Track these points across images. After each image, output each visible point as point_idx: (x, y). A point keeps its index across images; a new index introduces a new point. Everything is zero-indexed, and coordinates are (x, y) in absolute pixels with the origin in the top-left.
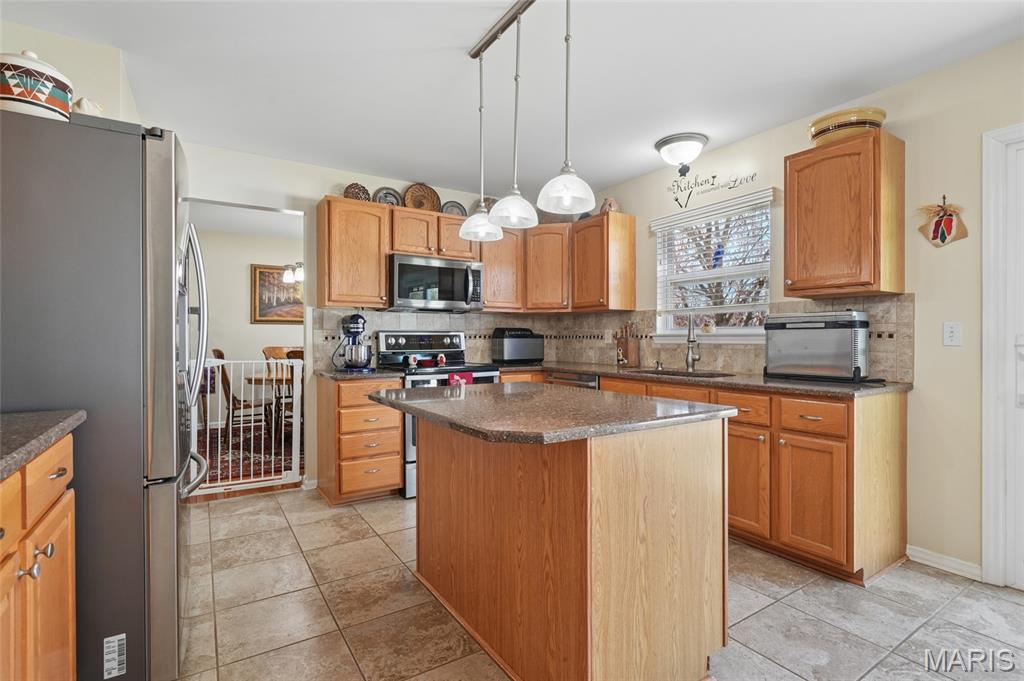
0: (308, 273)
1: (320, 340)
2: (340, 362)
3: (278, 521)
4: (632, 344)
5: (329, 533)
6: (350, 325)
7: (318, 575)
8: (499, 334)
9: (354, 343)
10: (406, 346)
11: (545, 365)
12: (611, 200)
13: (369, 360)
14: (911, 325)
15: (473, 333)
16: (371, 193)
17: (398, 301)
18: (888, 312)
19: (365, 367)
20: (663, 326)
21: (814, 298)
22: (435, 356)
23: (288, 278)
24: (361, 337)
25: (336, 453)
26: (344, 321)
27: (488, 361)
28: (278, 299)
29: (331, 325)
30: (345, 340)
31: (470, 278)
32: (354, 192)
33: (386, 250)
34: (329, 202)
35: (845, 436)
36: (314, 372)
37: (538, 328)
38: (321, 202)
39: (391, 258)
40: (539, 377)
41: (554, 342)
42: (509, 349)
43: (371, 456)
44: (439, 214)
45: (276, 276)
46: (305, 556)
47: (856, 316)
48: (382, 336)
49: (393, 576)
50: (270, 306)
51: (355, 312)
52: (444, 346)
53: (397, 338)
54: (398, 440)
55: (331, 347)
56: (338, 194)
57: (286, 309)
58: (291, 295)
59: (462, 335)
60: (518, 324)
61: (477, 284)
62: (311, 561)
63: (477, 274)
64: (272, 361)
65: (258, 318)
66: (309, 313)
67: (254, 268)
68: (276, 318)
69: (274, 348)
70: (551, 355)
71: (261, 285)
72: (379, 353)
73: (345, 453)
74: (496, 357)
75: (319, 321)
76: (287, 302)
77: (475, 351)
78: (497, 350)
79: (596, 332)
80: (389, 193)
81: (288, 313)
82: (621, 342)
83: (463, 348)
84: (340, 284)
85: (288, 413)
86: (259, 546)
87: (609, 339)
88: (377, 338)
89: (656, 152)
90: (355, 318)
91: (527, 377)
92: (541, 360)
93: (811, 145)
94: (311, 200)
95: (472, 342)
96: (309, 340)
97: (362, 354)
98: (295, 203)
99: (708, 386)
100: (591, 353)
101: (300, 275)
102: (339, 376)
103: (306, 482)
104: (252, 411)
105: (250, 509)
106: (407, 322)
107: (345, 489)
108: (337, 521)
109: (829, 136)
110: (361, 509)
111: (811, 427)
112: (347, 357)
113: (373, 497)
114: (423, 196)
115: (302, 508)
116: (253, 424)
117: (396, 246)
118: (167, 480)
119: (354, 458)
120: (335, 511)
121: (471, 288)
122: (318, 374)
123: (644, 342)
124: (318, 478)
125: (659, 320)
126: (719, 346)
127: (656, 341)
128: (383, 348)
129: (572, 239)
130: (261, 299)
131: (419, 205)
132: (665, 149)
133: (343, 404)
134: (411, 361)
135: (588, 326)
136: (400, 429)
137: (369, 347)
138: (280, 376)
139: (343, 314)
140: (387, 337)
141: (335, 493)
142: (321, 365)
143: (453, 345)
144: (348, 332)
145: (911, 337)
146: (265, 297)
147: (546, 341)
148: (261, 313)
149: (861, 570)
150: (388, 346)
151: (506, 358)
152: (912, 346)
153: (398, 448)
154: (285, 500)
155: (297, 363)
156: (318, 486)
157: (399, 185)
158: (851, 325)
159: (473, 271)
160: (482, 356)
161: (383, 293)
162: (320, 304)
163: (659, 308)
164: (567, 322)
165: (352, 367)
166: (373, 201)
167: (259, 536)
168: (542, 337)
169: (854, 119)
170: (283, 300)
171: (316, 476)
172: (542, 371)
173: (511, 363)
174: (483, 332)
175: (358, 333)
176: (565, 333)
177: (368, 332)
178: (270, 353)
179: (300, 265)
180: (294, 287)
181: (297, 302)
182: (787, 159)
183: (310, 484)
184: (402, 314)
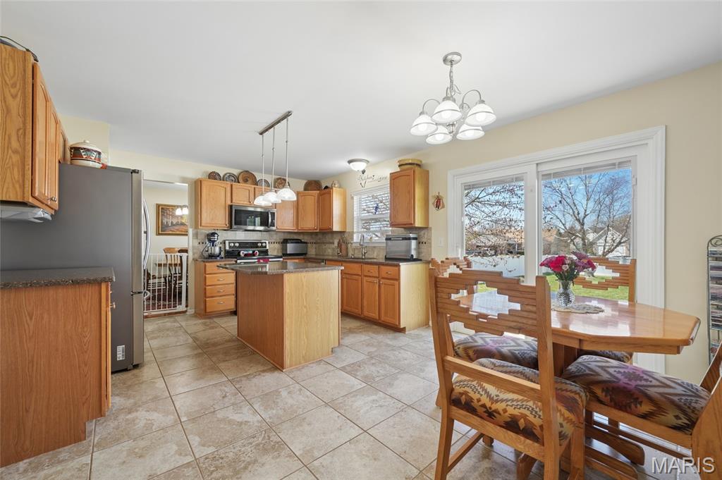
0: (190, 211)
1: (196, 244)
2: (206, 254)
3: (177, 324)
4: (343, 246)
5: (201, 327)
6: (211, 237)
7: (195, 339)
8: (285, 242)
9: (213, 245)
10: (239, 247)
11: (308, 256)
12: (336, 182)
13: (220, 253)
14: (430, 239)
15: (273, 241)
16: (222, 176)
17: (234, 227)
18: (424, 234)
19: (218, 256)
20: (356, 238)
21: (405, 228)
22: (254, 252)
23: (178, 212)
24: (217, 242)
25: (203, 295)
26: (208, 235)
27: (280, 254)
28: (172, 223)
29: (201, 237)
30: (208, 244)
31: (270, 216)
32: (213, 176)
33: (229, 203)
34: (201, 181)
35: (398, 279)
36: (193, 259)
37: (304, 239)
38: (198, 180)
39: (231, 207)
40: (303, 261)
41: (314, 245)
42: (290, 248)
43: (221, 296)
44: (256, 186)
45: (171, 210)
46: (190, 335)
47: (412, 236)
48: (227, 242)
49: (227, 338)
50: (167, 226)
51: (213, 231)
52: (257, 247)
53: (234, 243)
54: (234, 289)
55: (201, 247)
56: (205, 176)
57: (177, 228)
58: (179, 221)
59: (267, 242)
60: (296, 237)
61: (273, 219)
62: (193, 335)
63: (273, 214)
64: (169, 255)
65: (160, 232)
66: (191, 231)
67: (158, 206)
68: (171, 232)
69: (170, 249)
70: (312, 251)
71: (162, 215)
72: (225, 250)
73: (208, 294)
74: (284, 252)
75: (196, 235)
76: (177, 224)
77: (273, 249)
78: (284, 249)
79: (331, 241)
80: (231, 175)
81: (178, 230)
82: (339, 245)
83: (268, 248)
84: (206, 218)
85: (180, 282)
86: (168, 332)
87: (336, 244)
88: (225, 243)
89: (348, 164)
90: (213, 234)
91: (297, 261)
92: (305, 254)
93: (398, 169)
94: (193, 179)
95: (272, 245)
96: (191, 244)
97: (217, 250)
98: (184, 180)
99: (360, 263)
100: (329, 251)
101: (186, 212)
102: (205, 260)
103: (189, 311)
104: (157, 281)
105: (162, 321)
106: (240, 236)
107: (208, 310)
108: (204, 324)
109: (403, 167)
110: (215, 320)
111: (389, 277)
112: (210, 252)
113: (222, 314)
114: (247, 177)
115: (187, 320)
116: (157, 288)
117: (234, 201)
118: (139, 293)
119: (212, 297)
120: (203, 321)
121: (270, 220)
122: (195, 260)
123: (349, 245)
124: (195, 309)
125: (355, 236)
126: (375, 247)
127: (354, 245)
128: (227, 248)
129: (318, 198)
130: (162, 222)
131: (246, 181)
132: (351, 164)
133: (207, 272)
134: (241, 253)
135: (328, 238)
136: (235, 284)
137: (220, 248)
138: (176, 262)
139: (207, 232)
140: (229, 243)
141: (204, 313)
142: (196, 256)
143: (262, 247)
144: (210, 240)
145: (430, 243)
146: (165, 221)
147: (309, 245)
148: (162, 230)
149: (405, 328)
150: (230, 247)
151: (288, 252)
152: (431, 247)
153: (234, 292)
154: (178, 318)
155: (184, 255)
156: (195, 312)
157: (236, 172)
158: (409, 239)
159: (271, 213)
160: (278, 252)
161: (227, 223)
162: (196, 227)
163: (355, 230)
164: (320, 236)
165: (212, 257)
166: (223, 180)
167: (168, 330)
168: (306, 243)
169: (410, 161)
170: (174, 223)
171: (194, 307)
172: (304, 259)
173: (290, 255)
174: (278, 241)
175: (215, 241)
176: (319, 241)
177: (220, 240)
178: (168, 250)
179: (185, 206)
180: (182, 217)
181: (182, 224)
182: (391, 174)
183: (191, 311)
184: (237, 232)
